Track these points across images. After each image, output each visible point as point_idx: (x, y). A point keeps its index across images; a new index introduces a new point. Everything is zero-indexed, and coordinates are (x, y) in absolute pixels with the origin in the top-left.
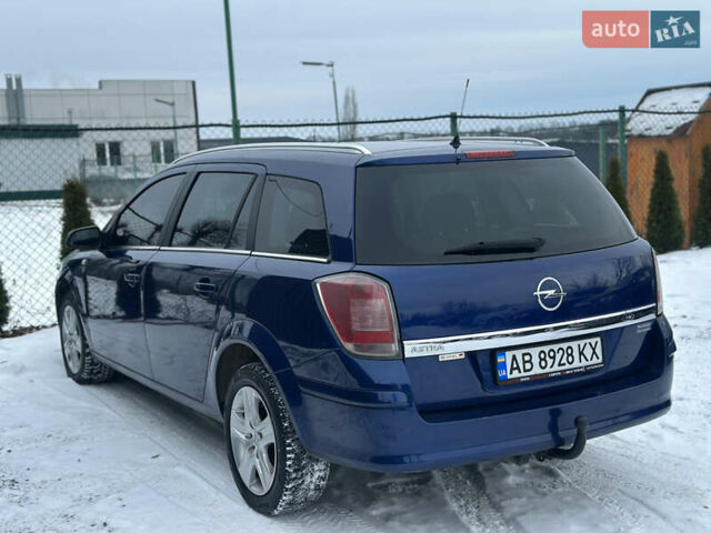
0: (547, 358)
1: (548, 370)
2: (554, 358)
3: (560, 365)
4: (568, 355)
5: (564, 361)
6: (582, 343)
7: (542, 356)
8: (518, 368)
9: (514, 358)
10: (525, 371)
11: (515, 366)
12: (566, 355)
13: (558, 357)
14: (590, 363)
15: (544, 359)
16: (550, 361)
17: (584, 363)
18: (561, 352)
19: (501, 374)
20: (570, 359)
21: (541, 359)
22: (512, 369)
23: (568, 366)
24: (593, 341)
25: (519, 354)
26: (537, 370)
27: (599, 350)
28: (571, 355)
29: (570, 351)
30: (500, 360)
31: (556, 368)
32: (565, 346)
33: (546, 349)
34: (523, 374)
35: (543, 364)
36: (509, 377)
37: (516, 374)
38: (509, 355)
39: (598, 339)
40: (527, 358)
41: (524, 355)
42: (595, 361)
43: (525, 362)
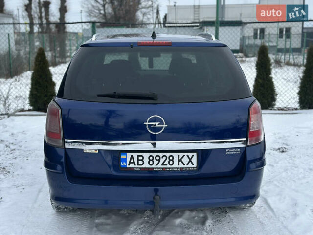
0: (154, 160)
1: (154, 166)
2: (159, 160)
3: (163, 164)
4: (170, 160)
5: (166, 162)
6: (181, 155)
7: (151, 158)
8: (134, 163)
9: (132, 157)
10: (138, 165)
11: (132, 161)
12: (168, 160)
13: (162, 160)
14: (186, 166)
15: (152, 160)
16: (156, 162)
17: (181, 166)
18: (165, 158)
19: (123, 164)
20: (171, 162)
21: (150, 160)
22: (130, 162)
23: (168, 166)
24: (190, 155)
25: (135, 155)
26: (146, 165)
27: (194, 160)
28: (172, 160)
29: (171, 158)
30: (123, 156)
31: (160, 166)
32: (168, 155)
33: (154, 155)
34: (137, 166)
35: (151, 162)
36: (128, 166)
37: (132, 166)
38: (129, 155)
39: (195, 154)
40: (140, 158)
41: (138, 156)
42: (190, 165)
43: (138, 160)
